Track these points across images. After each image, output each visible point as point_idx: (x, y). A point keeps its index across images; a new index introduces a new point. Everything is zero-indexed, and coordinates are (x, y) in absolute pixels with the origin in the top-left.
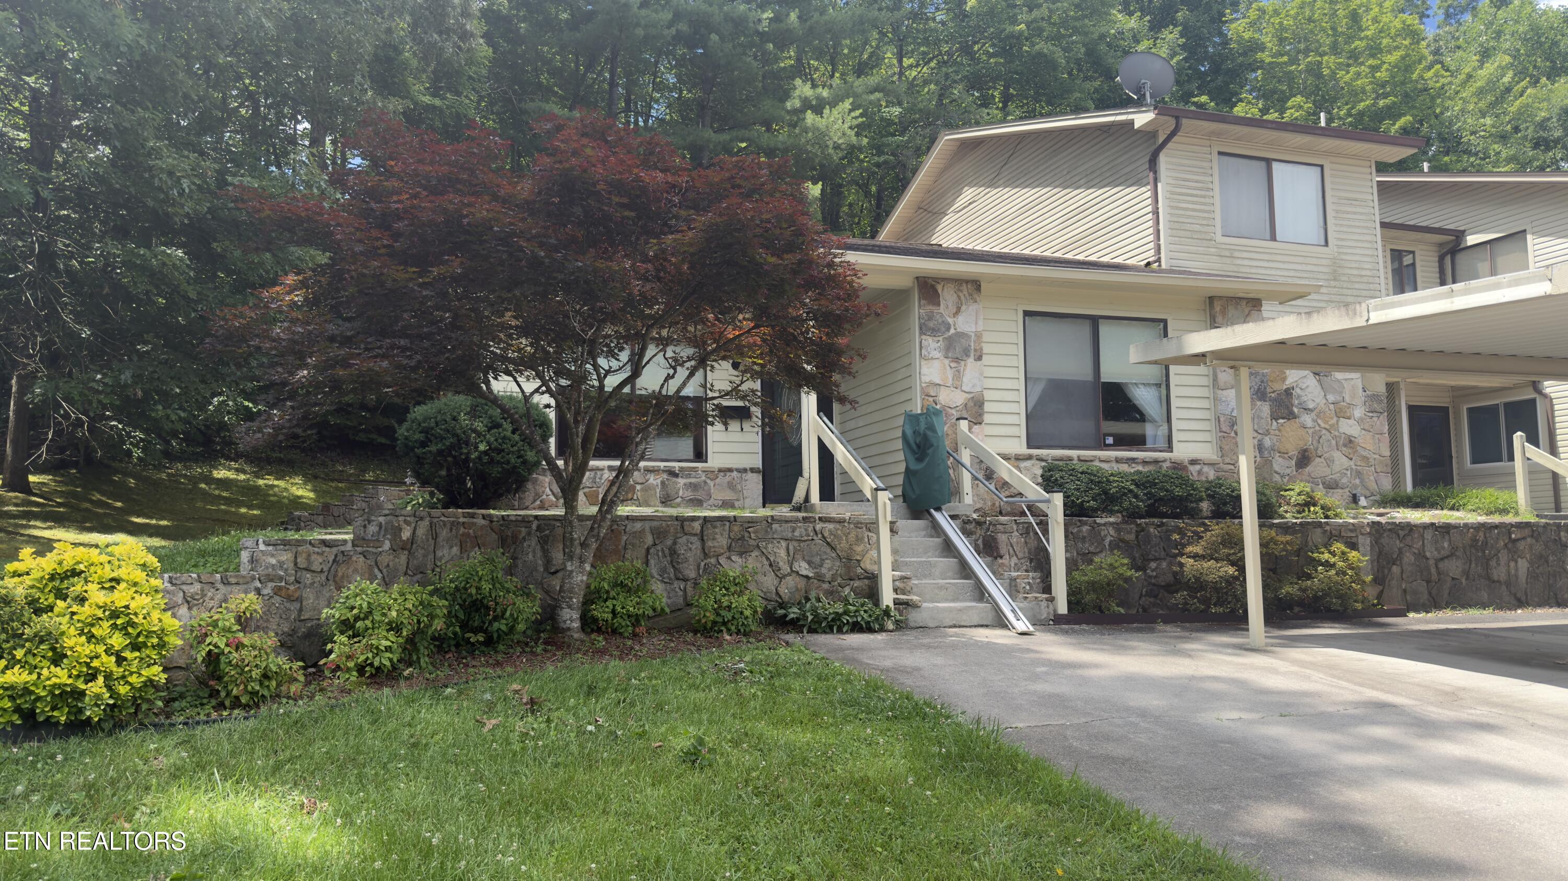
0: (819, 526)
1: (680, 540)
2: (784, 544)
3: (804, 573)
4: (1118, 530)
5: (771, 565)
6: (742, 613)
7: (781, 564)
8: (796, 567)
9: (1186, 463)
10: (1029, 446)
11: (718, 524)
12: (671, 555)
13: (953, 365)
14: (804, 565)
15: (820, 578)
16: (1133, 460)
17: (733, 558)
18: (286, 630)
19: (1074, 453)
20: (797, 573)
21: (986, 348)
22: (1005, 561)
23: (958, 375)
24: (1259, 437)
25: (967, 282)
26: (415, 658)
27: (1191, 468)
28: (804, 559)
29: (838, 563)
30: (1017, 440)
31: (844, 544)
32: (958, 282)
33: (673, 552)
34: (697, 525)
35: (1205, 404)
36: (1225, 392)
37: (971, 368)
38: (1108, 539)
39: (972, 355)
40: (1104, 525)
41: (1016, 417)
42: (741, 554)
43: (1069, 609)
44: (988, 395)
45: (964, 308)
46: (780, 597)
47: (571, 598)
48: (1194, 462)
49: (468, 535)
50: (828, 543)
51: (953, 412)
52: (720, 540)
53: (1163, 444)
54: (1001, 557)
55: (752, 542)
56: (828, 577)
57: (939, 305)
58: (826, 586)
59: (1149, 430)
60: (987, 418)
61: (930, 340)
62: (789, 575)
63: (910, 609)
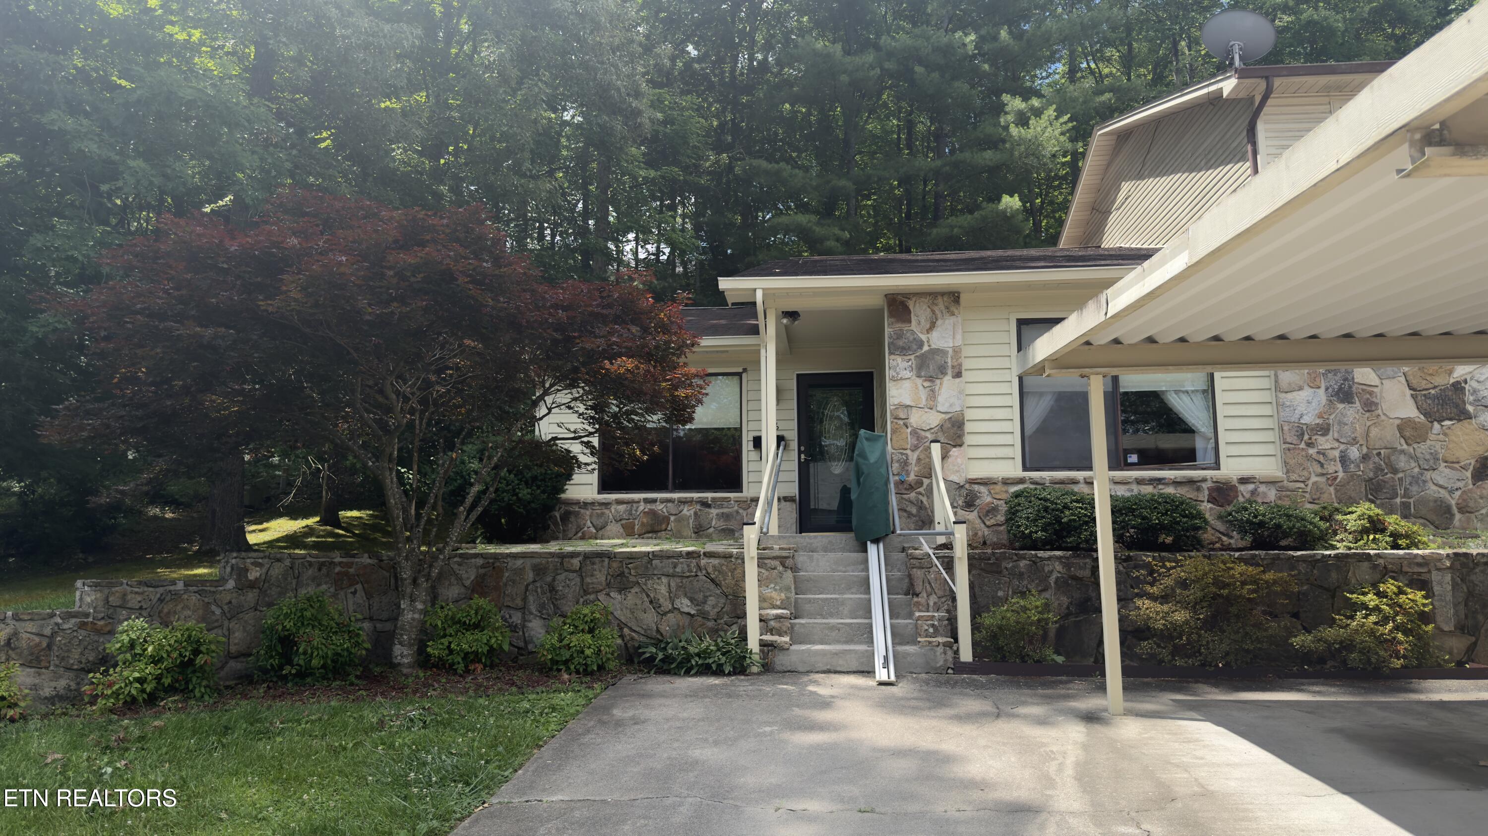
0: (704, 562)
1: (558, 577)
2: (664, 580)
3: (686, 610)
4: (1067, 566)
5: (651, 602)
6: (583, 652)
7: (661, 600)
8: (677, 603)
9: (1235, 482)
10: (1025, 468)
11: (597, 560)
12: (550, 591)
13: (926, 384)
14: (686, 602)
15: (704, 615)
16: (1160, 481)
17: (612, 594)
18: (91, 659)
19: (1046, 475)
20: (679, 609)
21: (967, 364)
22: (922, 599)
23: (933, 395)
24: (1342, 447)
25: (943, 294)
26: (191, 687)
27: (1242, 488)
28: (685, 595)
29: (723, 601)
30: (1011, 461)
31: (729, 580)
32: (932, 295)
33: (552, 589)
34: (576, 562)
35: (1267, 410)
36: (1289, 396)
37: (947, 388)
38: (1055, 575)
39: (950, 372)
40: (1049, 558)
41: (1009, 436)
42: (620, 591)
43: (974, 656)
44: (969, 414)
45: (939, 322)
46: (662, 635)
47: (402, 635)
48: (1244, 481)
49: (346, 574)
50: (712, 580)
51: (928, 434)
52: (600, 577)
53: (1210, 460)
54: (917, 595)
55: (632, 579)
56: (713, 614)
57: (910, 321)
58: (711, 624)
59: (1199, 444)
60: (969, 439)
61: (899, 359)
62: (670, 611)
63: (776, 651)
